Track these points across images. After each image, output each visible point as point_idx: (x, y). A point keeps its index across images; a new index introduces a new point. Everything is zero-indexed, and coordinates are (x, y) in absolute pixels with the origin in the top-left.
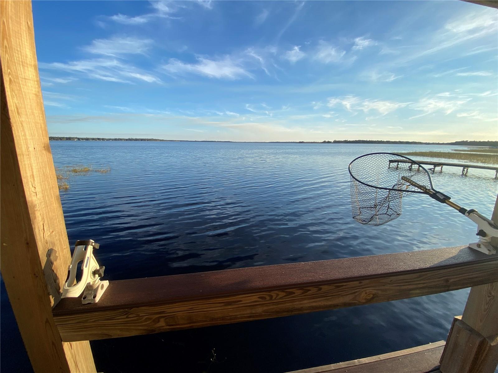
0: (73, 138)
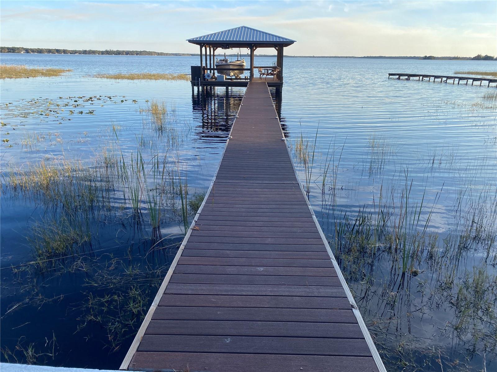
0: (18, 48)
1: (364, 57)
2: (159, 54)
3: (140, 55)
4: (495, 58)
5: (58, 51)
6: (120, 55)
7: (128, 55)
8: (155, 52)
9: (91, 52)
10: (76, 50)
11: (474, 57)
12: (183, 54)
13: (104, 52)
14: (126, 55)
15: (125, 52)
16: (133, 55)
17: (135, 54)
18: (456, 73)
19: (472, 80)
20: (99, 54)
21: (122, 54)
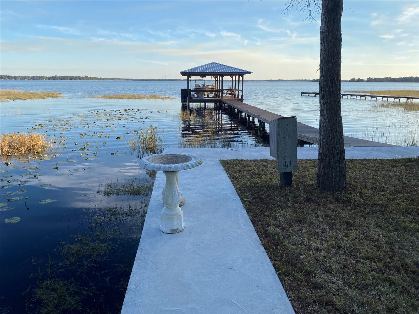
1: (267, 81)
2: (98, 79)
3: (83, 80)
4: (365, 80)
5: (9, 77)
6: (65, 80)
7: (72, 80)
8: (95, 78)
9: (39, 78)
10: (24, 77)
11: (350, 80)
12: (119, 79)
13: (51, 77)
14: (70, 80)
15: (70, 78)
16: (76, 80)
17: (78, 79)
18: (345, 92)
19: (360, 96)
20: (46, 79)
21: (66, 79)
